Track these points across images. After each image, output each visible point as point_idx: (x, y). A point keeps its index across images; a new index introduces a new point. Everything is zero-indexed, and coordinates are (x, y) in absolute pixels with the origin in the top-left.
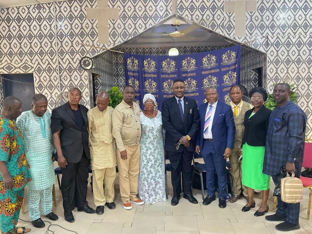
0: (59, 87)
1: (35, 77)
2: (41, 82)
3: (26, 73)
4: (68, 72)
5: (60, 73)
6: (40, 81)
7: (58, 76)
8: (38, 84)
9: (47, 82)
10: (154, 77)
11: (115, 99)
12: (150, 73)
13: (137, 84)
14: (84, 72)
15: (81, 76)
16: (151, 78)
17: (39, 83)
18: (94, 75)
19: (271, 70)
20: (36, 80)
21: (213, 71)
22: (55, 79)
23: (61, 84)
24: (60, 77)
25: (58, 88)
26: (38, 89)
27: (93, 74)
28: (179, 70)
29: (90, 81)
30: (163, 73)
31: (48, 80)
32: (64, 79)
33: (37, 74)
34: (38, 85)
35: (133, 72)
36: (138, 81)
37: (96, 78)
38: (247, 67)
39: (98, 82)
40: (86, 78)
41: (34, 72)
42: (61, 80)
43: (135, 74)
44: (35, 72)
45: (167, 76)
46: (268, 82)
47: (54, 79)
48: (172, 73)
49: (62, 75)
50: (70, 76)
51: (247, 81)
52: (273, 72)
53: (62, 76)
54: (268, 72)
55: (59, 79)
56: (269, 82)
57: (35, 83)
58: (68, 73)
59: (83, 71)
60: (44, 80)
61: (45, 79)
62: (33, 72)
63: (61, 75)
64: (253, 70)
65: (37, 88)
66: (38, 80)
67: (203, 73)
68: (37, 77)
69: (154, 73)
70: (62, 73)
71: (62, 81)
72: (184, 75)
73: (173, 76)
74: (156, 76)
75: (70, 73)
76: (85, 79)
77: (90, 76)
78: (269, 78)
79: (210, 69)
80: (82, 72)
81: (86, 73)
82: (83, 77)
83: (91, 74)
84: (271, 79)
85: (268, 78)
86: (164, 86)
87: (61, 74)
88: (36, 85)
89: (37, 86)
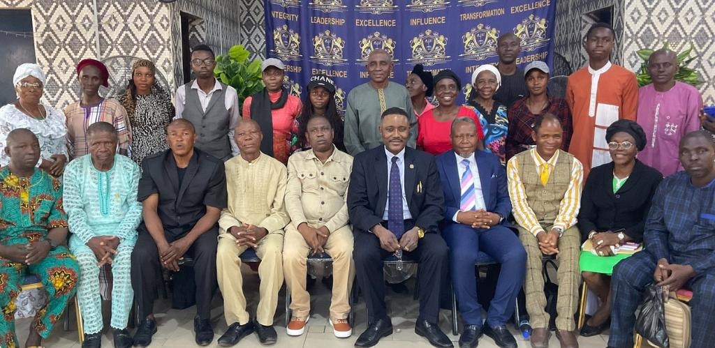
0: (95, 45)
1: (36, 19)
2: (52, 31)
3: (12, 8)
4: (120, 8)
5: (99, 10)
6: (48, 28)
7: (94, 18)
8: (42, 36)
9: (66, 31)
10: (337, 25)
11: (238, 78)
12: (328, 15)
13: (296, 41)
14: (159, 8)
15: (151, 18)
16: (329, 27)
17: (46, 35)
18: (186, 20)
19: (636, 16)
20: (38, 26)
21: (488, 14)
22: (87, 26)
23: (101, 37)
24: (99, 21)
25: (93, 47)
26: (43, 50)
27: (182, 13)
28: (402, 7)
29: (174, 33)
30: (362, 16)
31: (69, 26)
32: (110, 25)
33: (40, 11)
34: (44, 38)
35: (286, 10)
36: (297, 35)
37: (194, 26)
38: (573, 9)
39: (198, 37)
40: (165, 23)
41: (33, 6)
42: (100, 27)
43: (290, 17)
44: (37, 7)
45: (370, 23)
46: (625, 45)
47: (84, 26)
48: (385, 16)
49: (104, 13)
50: (125, 18)
51: (573, 44)
52: (639, 18)
53: (103, 16)
54: (627, 18)
55: (96, 24)
56: (629, 45)
57: (35, 35)
58: (118, 11)
59: (158, 6)
60: (58, 26)
61: (61, 23)
62: (31, 4)
63: (101, 14)
64: (588, 15)
65: (41, 47)
66: (43, 26)
67: (465, 17)
68: (42, 20)
69: (339, 16)
70: (104, 8)
71: (104, 30)
72: (414, 22)
73: (386, 23)
74: (342, 22)
75: (125, 9)
76: (162, 25)
77: (174, 18)
78: (630, 35)
79: (483, 8)
80: (156, 8)
81: (165, 11)
82: (157, 20)
83: (178, 13)
84: (635, 37)
85: (626, 35)
86: (363, 48)
87: (102, 11)
88: (37, 39)
89: (40, 42)
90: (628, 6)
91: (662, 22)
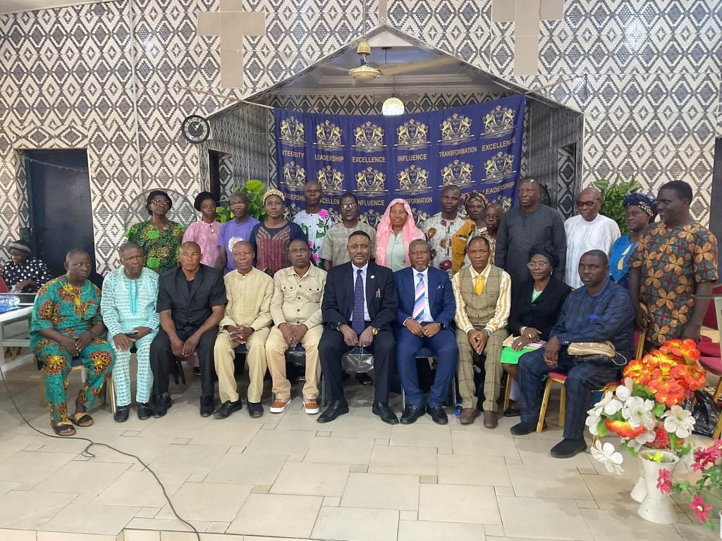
0: (138, 178)
1: (91, 157)
2: (103, 167)
3: (72, 148)
4: (158, 148)
5: (141, 150)
6: (100, 164)
7: (137, 156)
8: (96, 171)
9: (114, 167)
10: (337, 162)
11: (253, 206)
12: (329, 153)
13: (302, 175)
14: (190, 148)
15: (184, 156)
16: (331, 163)
17: (98, 170)
18: (215, 157)
19: (593, 151)
20: (92, 162)
21: (463, 151)
22: (132, 162)
23: (143, 171)
24: (141, 158)
25: (136, 180)
26: (96, 182)
27: (210, 151)
28: (390, 146)
29: (203, 168)
30: (356, 154)
31: (117, 162)
32: (150, 162)
33: (94, 151)
34: (97, 172)
35: (293, 149)
36: (303, 170)
37: (223, 160)
38: (553, 143)
39: (227, 169)
40: (195, 160)
41: (89, 146)
42: (142, 164)
43: (297, 155)
44: (91, 147)
45: (364, 160)
46: (583, 177)
47: (129, 162)
48: (375, 154)
49: (145, 152)
50: (163, 156)
51: (553, 173)
53: (144, 155)
54: (585, 154)
55: (139, 161)
56: (587, 177)
57: (90, 170)
58: (157, 150)
59: (189, 146)
60: (108, 163)
61: (111, 160)
62: (87, 145)
63: (143, 152)
65: (95, 180)
66: (97, 163)
67: (443, 154)
68: (96, 158)
69: (338, 154)
70: (145, 148)
71: (146, 166)
72: (401, 159)
73: (377, 160)
74: (341, 159)
75: (163, 148)
76: (192, 162)
77: (203, 156)
78: (588, 168)
79: (459, 147)
80: (187, 148)
81: (195, 150)
82: (188, 158)
83: (207, 152)
84: (592, 170)
85: (585, 168)
86: (359, 180)
87: (144, 150)
88: (92, 173)
89: (94, 176)
90: (586, 143)
91: (616, 156)
